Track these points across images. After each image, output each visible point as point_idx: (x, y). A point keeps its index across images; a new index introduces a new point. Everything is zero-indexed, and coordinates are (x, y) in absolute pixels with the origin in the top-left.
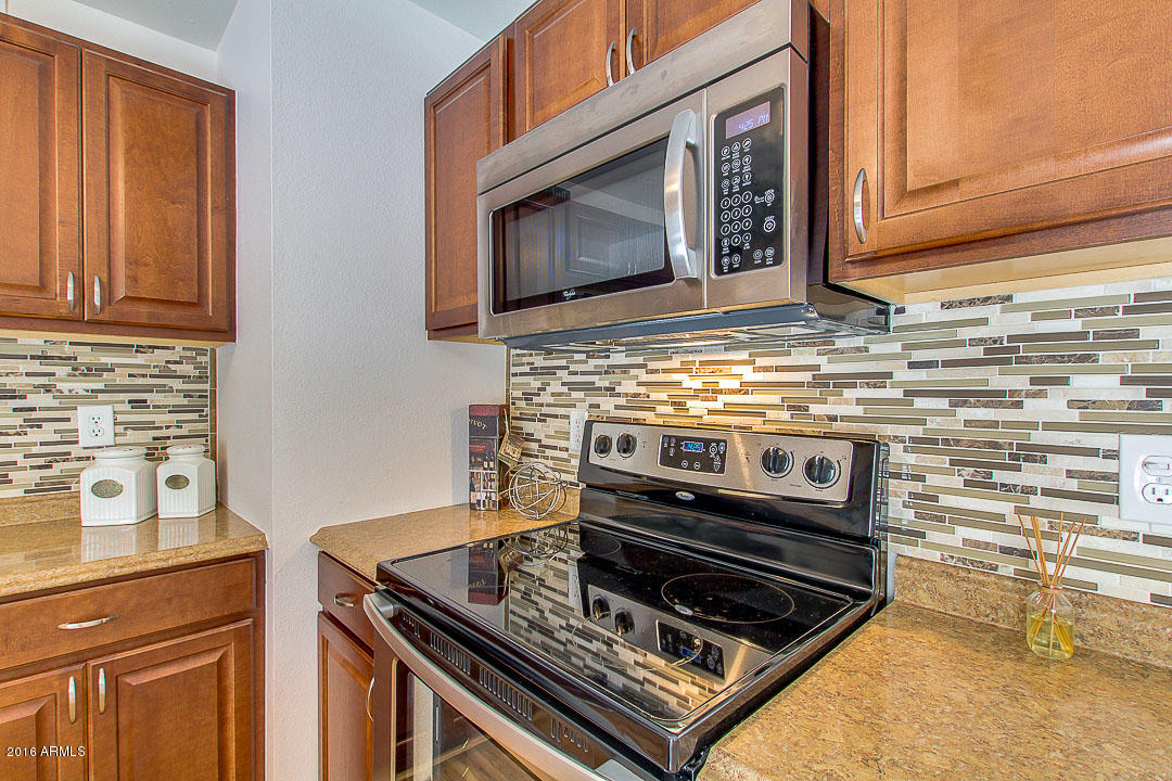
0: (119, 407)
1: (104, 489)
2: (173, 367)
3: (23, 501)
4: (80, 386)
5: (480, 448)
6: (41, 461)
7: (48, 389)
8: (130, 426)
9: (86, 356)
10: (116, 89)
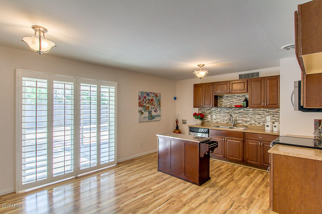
0: (271, 117)
1: (268, 126)
2: (278, 111)
3: (261, 126)
4: (267, 114)
5: (316, 127)
6: (263, 122)
7: (264, 114)
8: (272, 119)
9: (268, 110)
10: (268, 81)
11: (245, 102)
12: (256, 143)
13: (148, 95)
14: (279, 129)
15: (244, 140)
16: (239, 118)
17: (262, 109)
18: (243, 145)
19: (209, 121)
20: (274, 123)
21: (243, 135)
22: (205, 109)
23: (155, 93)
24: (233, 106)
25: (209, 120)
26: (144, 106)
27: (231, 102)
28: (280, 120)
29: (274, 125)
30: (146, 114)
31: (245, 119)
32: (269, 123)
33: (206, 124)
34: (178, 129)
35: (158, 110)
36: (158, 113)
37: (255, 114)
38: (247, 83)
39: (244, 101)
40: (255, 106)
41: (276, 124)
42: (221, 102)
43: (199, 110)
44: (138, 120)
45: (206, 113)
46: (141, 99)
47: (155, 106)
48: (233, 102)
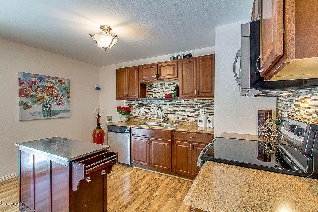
0: (205, 109)
1: (201, 121)
2: (212, 102)
3: (194, 122)
4: (200, 106)
5: (261, 121)
6: (196, 117)
7: (197, 106)
8: (206, 112)
9: (201, 101)
10: (201, 62)
11: (176, 92)
12: (187, 145)
13: (41, 79)
14: (213, 125)
15: (172, 141)
16: (170, 112)
17: (195, 99)
18: (170, 149)
19: (137, 117)
20: (208, 117)
21: (170, 135)
22: (132, 102)
23: (57, 78)
24: (163, 96)
25: (136, 115)
26: (32, 96)
27: (161, 91)
28: (215, 113)
29: (208, 120)
30: (38, 108)
31: (176, 113)
32: (202, 118)
33: (133, 120)
34: (100, 128)
35: (65, 102)
36: (64, 107)
37: (187, 106)
38: (177, 66)
39: (174, 90)
40: (186, 95)
41: (210, 118)
42: (150, 92)
43: (126, 103)
44: (18, 118)
45: (133, 107)
46: (23, 85)
47: (57, 96)
48: (163, 91)
